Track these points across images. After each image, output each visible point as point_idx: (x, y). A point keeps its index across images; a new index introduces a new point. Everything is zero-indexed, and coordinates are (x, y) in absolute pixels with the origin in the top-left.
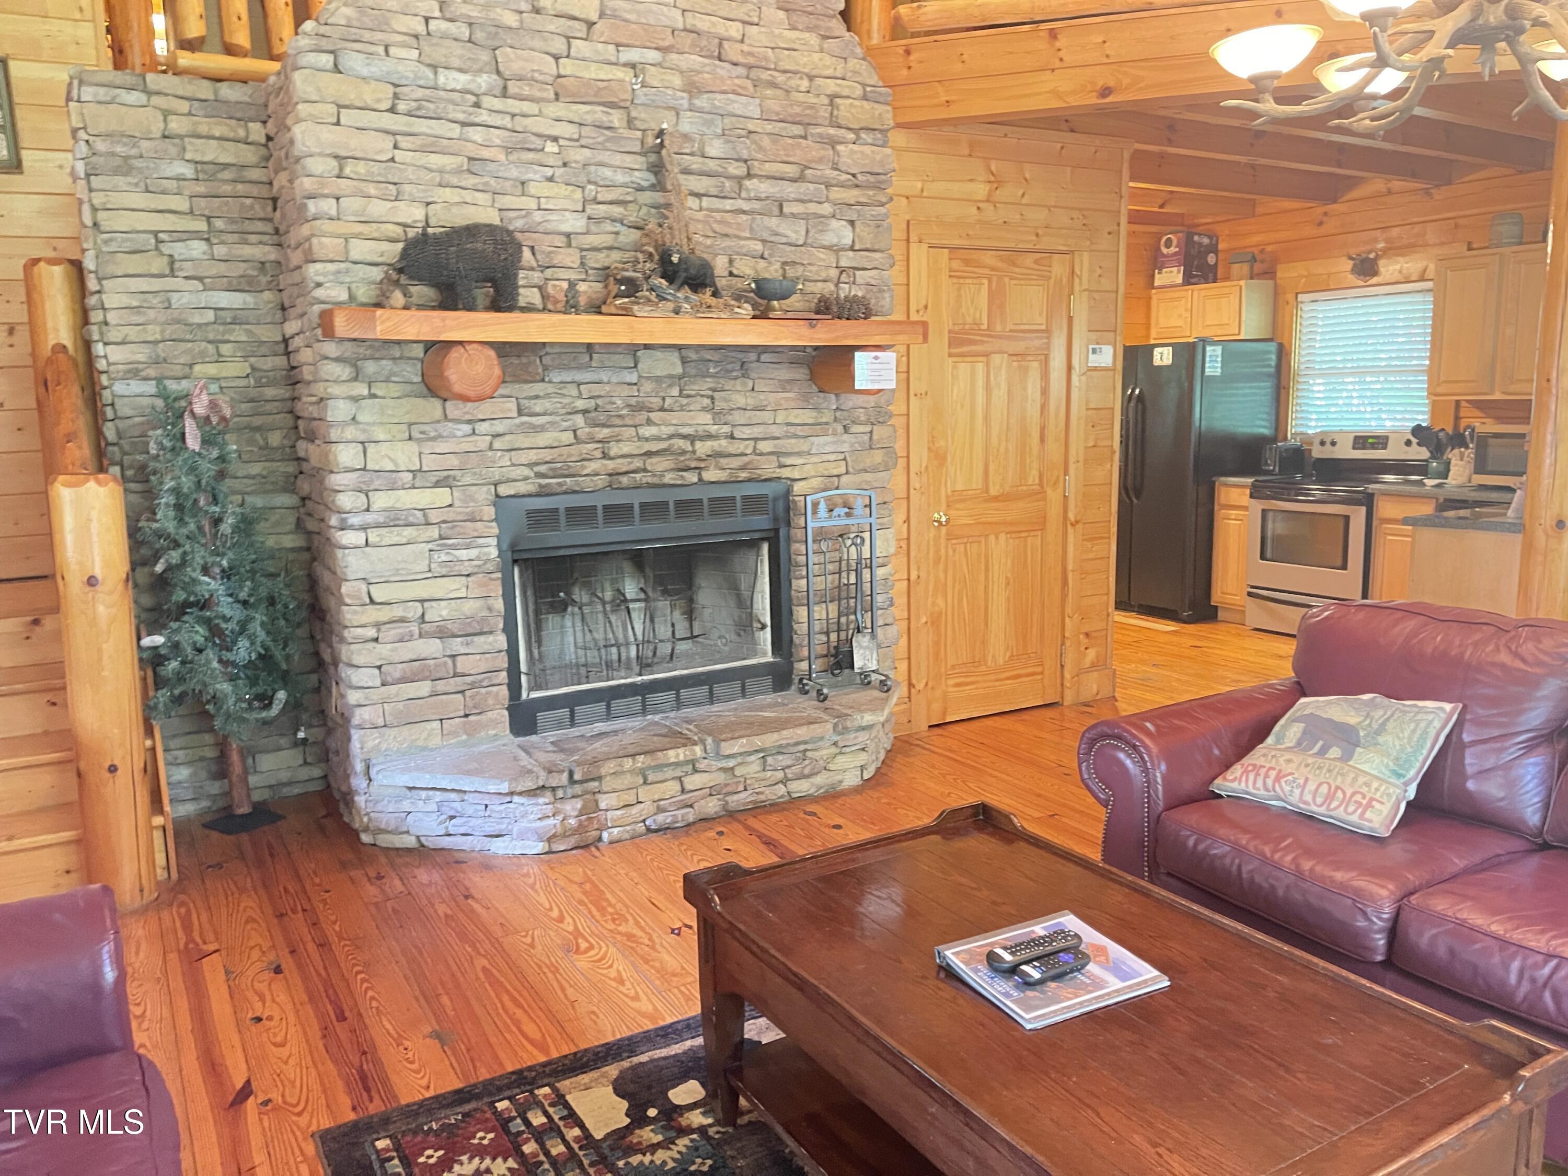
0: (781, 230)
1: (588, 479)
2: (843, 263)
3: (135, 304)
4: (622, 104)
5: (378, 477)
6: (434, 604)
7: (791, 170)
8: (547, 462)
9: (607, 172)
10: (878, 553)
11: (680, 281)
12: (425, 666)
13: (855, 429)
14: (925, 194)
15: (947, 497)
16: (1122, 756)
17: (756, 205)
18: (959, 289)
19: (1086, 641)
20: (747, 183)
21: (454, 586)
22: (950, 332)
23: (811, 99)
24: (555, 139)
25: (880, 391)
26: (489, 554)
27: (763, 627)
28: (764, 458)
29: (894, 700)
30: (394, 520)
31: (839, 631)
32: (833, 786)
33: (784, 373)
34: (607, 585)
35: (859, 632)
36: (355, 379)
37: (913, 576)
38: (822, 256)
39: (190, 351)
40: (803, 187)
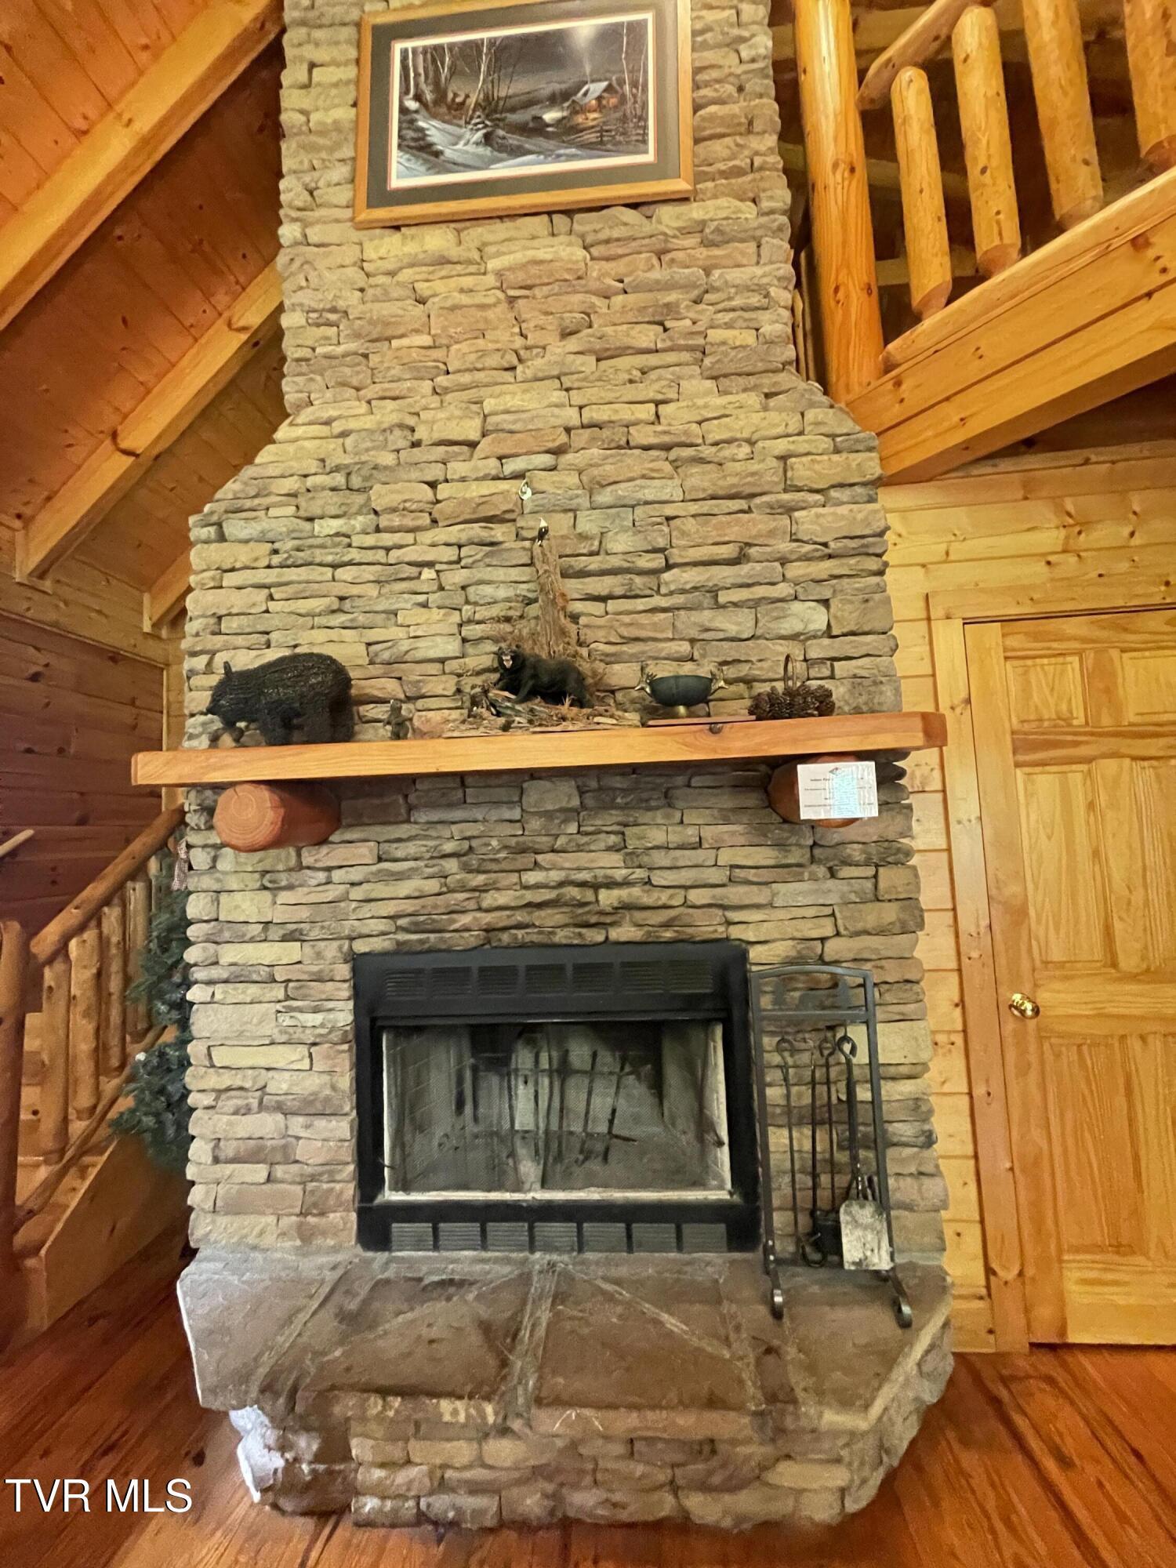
0: (716, 624)
1: (456, 935)
4: (508, 517)
5: (230, 929)
6: (275, 1074)
7: (726, 552)
8: (410, 915)
9: (488, 590)
12: (262, 1146)
13: (846, 872)
15: (1033, 972)
18: (1026, 673)
20: (666, 575)
22: (1013, 733)
24: (432, 565)
26: (344, 1020)
27: (720, 1144)
28: (699, 912)
30: (240, 976)
33: (727, 800)
35: (853, 1196)
36: (212, 827)
37: (979, 1091)
38: (780, 648)
40: (744, 571)
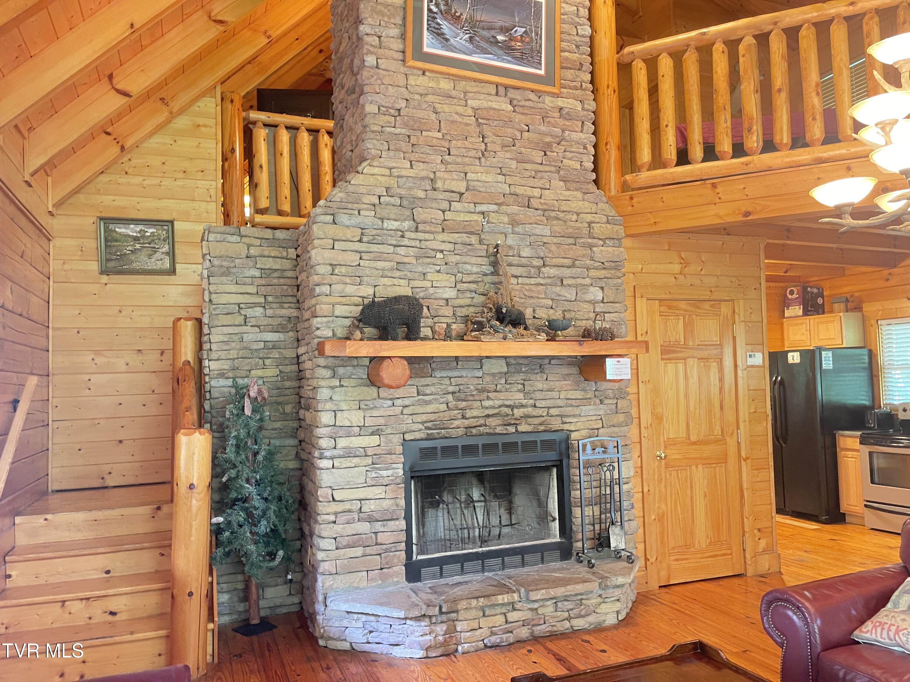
0: (562, 293)
1: (453, 430)
2: (597, 310)
3: (226, 340)
4: (477, 232)
5: (341, 430)
6: (367, 502)
7: (567, 262)
8: (432, 421)
9: (468, 267)
10: (623, 475)
11: (506, 322)
12: (361, 538)
13: (607, 401)
14: (644, 271)
15: (665, 442)
16: (790, 613)
17: (549, 281)
18: (666, 322)
19: (759, 534)
20: (543, 269)
21: (378, 492)
22: (661, 346)
23: (578, 225)
24: (442, 251)
25: (621, 380)
26: (399, 473)
27: (554, 520)
28: (553, 418)
29: (637, 569)
30: (349, 454)
31: (600, 523)
32: (600, 624)
33: (565, 370)
34: (463, 493)
35: (613, 524)
36: (333, 377)
37: (646, 490)
38: (585, 306)
39: (250, 363)
40: (574, 270)
